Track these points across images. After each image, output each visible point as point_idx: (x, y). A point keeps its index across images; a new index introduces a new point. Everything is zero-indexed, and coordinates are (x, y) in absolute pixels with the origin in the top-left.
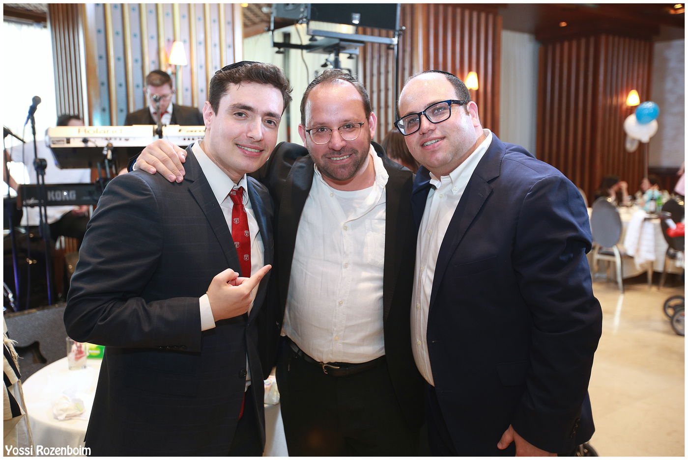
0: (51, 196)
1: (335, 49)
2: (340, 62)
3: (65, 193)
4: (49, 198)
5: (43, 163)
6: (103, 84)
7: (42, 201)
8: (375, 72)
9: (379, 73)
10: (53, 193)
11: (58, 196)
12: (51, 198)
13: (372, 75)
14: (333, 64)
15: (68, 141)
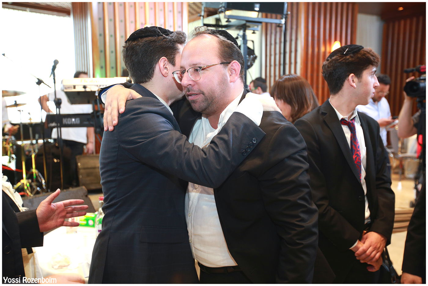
0: (65, 121)
1: (243, 28)
2: (246, 36)
3: (73, 120)
4: (64, 123)
5: (60, 101)
6: (101, 51)
7: (59, 125)
8: (273, 42)
9: (275, 43)
10: (66, 119)
11: (69, 121)
12: (65, 122)
13: (271, 44)
14: (242, 37)
15: (74, 87)
